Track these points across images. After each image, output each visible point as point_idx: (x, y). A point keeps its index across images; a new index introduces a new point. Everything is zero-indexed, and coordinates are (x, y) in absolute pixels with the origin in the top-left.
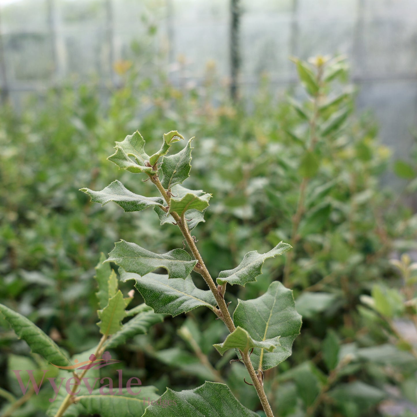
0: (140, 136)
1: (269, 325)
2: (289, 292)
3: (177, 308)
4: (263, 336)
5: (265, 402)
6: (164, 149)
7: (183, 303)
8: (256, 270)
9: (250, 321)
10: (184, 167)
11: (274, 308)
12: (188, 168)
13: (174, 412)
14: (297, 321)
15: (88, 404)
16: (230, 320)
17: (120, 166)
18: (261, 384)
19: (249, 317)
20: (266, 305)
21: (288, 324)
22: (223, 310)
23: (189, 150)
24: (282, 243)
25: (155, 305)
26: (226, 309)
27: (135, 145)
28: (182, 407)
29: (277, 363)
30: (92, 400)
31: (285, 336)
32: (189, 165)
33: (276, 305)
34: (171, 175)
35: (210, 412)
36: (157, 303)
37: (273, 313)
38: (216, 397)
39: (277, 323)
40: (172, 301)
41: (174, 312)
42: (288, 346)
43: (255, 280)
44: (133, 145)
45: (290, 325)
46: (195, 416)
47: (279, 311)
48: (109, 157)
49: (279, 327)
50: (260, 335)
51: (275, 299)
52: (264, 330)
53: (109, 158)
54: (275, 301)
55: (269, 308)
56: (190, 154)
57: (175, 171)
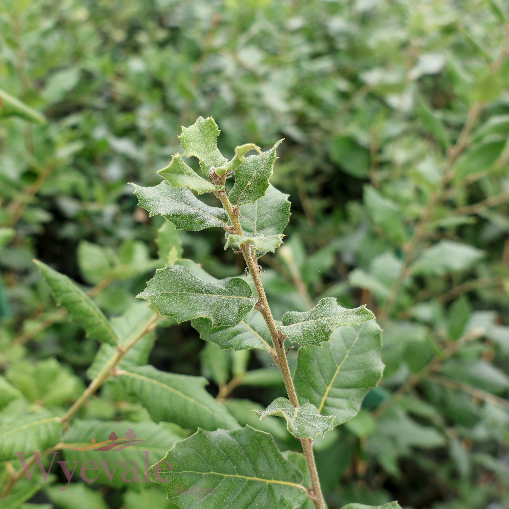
0: (214, 125)
1: (341, 370)
2: (378, 330)
3: (227, 341)
4: (329, 383)
5: (310, 463)
6: (235, 164)
7: (235, 336)
8: (324, 335)
9: (317, 362)
10: (261, 182)
11: (354, 348)
12: (265, 184)
13: (200, 458)
14: (376, 373)
15: (128, 383)
16: (287, 370)
17: (172, 184)
18: (310, 444)
19: (317, 357)
20: (345, 341)
21: (364, 373)
22: (280, 358)
23: (272, 159)
24: (365, 307)
25: (202, 329)
26: (284, 356)
27: (206, 136)
28: (211, 454)
29: (335, 424)
30: (133, 380)
31: (356, 388)
32: (267, 182)
33: (356, 344)
34: (244, 187)
35: (243, 463)
36: (206, 328)
37: (350, 355)
38: (253, 447)
39: (351, 369)
40: (224, 329)
41: (223, 345)
42: (357, 400)
43: (320, 345)
44: (203, 136)
45: (366, 375)
46: (224, 465)
47: (357, 353)
48: (160, 170)
49: (352, 376)
50: (325, 382)
51: (358, 336)
52: (332, 376)
53: (159, 172)
54: (357, 338)
55: (347, 346)
56: (273, 165)
57: (249, 183)
